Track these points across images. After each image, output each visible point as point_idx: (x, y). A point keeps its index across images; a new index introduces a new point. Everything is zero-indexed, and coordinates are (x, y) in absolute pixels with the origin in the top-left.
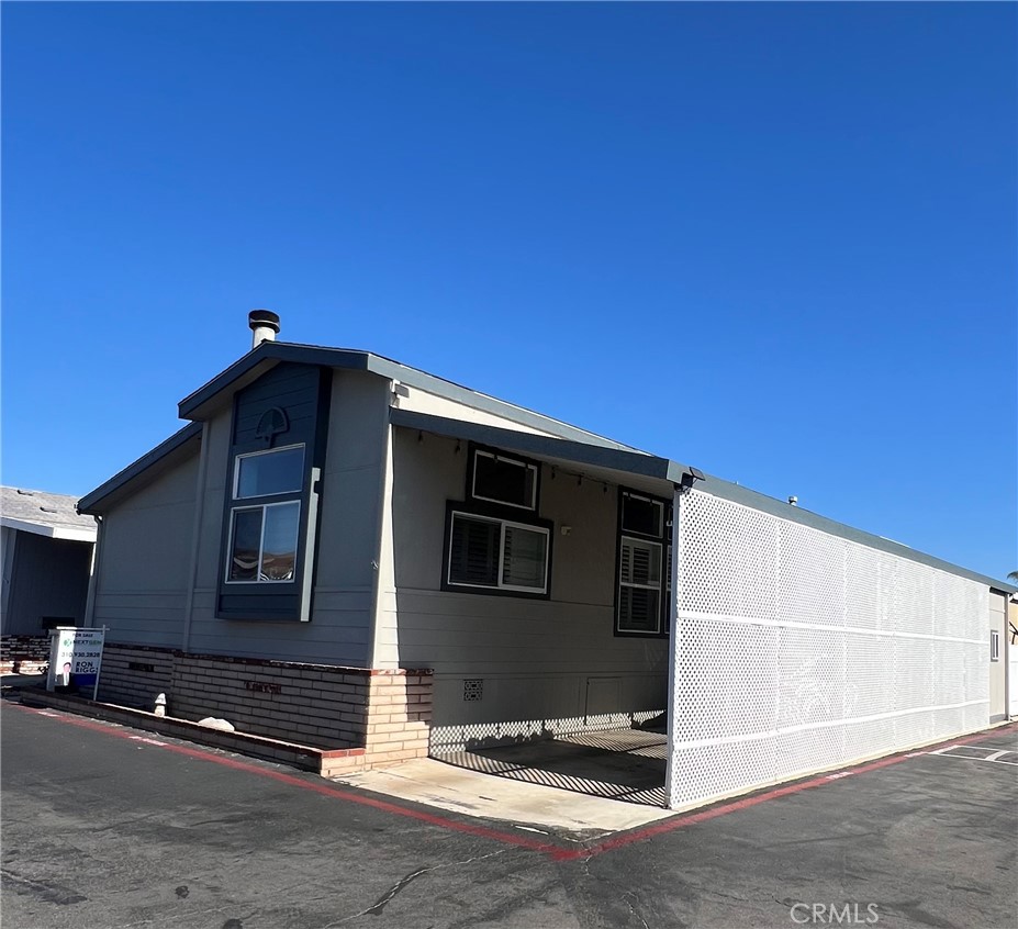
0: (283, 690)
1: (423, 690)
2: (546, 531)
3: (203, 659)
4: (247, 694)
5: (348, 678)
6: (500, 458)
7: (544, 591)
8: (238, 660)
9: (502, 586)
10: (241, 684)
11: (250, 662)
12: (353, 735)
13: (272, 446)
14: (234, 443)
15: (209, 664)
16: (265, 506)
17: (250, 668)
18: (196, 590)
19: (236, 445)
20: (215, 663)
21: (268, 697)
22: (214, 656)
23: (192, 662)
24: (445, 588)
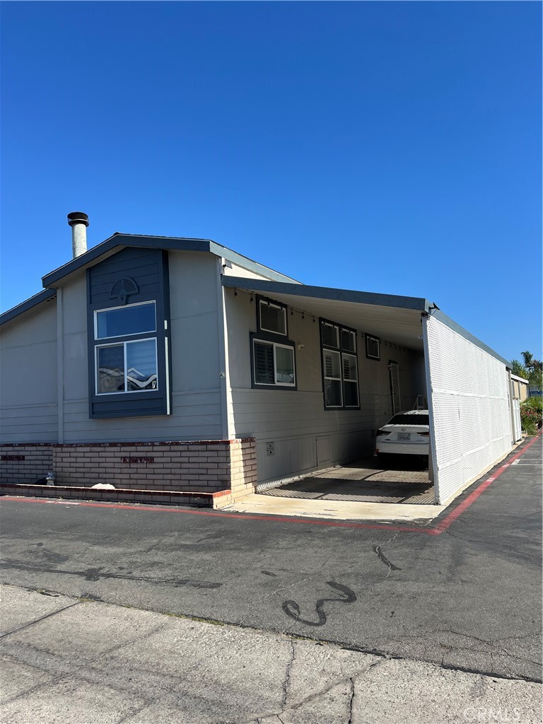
0: (155, 460)
1: (252, 451)
2: (292, 348)
3: (81, 446)
4: (124, 465)
5: (210, 447)
6: (271, 305)
7: (294, 385)
8: (113, 445)
9: (277, 384)
10: (119, 460)
11: (123, 444)
12: (219, 482)
13: (126, 304)
14: (91, 303)
15: (87, 449)
16: (125, 343)
17: (123, 449)
18: (65, 402)
19: (92, 303)
20: (92, 448)
21: (144, 465)
22: (90, 444)
23: (72, 449)
24: (253, 387)
